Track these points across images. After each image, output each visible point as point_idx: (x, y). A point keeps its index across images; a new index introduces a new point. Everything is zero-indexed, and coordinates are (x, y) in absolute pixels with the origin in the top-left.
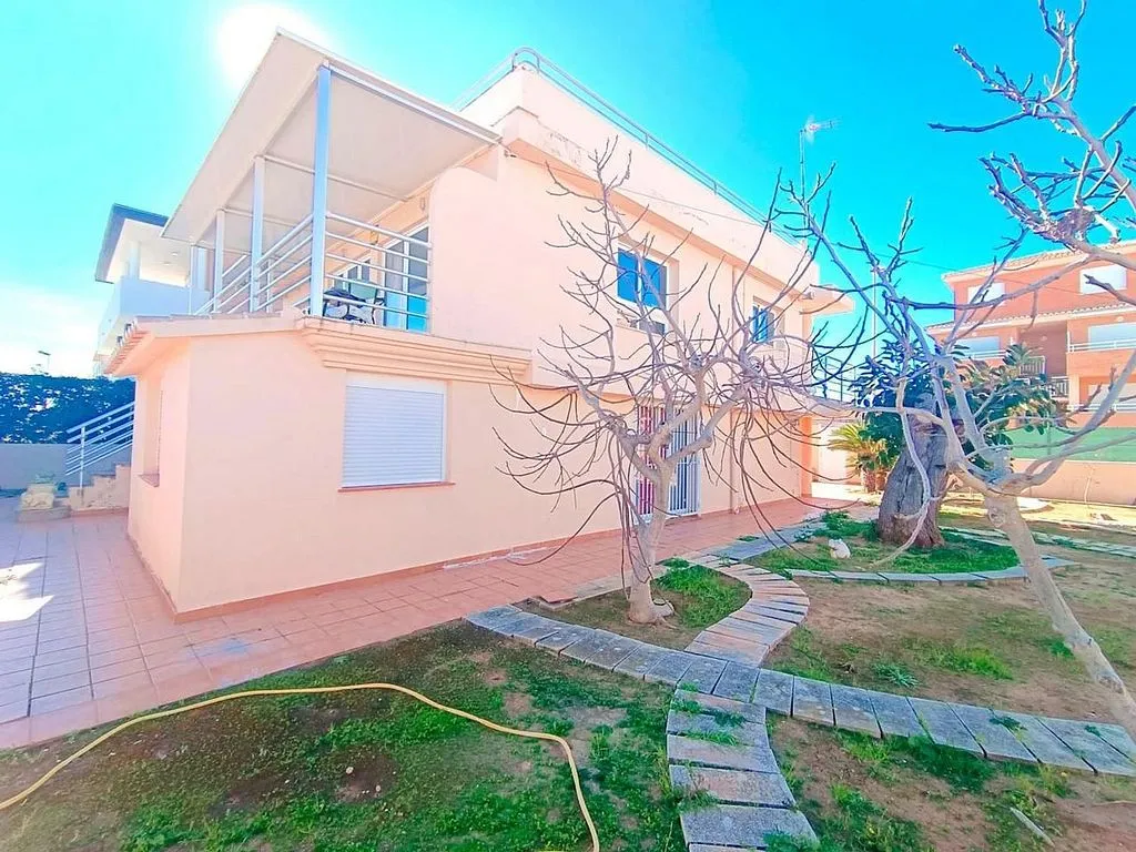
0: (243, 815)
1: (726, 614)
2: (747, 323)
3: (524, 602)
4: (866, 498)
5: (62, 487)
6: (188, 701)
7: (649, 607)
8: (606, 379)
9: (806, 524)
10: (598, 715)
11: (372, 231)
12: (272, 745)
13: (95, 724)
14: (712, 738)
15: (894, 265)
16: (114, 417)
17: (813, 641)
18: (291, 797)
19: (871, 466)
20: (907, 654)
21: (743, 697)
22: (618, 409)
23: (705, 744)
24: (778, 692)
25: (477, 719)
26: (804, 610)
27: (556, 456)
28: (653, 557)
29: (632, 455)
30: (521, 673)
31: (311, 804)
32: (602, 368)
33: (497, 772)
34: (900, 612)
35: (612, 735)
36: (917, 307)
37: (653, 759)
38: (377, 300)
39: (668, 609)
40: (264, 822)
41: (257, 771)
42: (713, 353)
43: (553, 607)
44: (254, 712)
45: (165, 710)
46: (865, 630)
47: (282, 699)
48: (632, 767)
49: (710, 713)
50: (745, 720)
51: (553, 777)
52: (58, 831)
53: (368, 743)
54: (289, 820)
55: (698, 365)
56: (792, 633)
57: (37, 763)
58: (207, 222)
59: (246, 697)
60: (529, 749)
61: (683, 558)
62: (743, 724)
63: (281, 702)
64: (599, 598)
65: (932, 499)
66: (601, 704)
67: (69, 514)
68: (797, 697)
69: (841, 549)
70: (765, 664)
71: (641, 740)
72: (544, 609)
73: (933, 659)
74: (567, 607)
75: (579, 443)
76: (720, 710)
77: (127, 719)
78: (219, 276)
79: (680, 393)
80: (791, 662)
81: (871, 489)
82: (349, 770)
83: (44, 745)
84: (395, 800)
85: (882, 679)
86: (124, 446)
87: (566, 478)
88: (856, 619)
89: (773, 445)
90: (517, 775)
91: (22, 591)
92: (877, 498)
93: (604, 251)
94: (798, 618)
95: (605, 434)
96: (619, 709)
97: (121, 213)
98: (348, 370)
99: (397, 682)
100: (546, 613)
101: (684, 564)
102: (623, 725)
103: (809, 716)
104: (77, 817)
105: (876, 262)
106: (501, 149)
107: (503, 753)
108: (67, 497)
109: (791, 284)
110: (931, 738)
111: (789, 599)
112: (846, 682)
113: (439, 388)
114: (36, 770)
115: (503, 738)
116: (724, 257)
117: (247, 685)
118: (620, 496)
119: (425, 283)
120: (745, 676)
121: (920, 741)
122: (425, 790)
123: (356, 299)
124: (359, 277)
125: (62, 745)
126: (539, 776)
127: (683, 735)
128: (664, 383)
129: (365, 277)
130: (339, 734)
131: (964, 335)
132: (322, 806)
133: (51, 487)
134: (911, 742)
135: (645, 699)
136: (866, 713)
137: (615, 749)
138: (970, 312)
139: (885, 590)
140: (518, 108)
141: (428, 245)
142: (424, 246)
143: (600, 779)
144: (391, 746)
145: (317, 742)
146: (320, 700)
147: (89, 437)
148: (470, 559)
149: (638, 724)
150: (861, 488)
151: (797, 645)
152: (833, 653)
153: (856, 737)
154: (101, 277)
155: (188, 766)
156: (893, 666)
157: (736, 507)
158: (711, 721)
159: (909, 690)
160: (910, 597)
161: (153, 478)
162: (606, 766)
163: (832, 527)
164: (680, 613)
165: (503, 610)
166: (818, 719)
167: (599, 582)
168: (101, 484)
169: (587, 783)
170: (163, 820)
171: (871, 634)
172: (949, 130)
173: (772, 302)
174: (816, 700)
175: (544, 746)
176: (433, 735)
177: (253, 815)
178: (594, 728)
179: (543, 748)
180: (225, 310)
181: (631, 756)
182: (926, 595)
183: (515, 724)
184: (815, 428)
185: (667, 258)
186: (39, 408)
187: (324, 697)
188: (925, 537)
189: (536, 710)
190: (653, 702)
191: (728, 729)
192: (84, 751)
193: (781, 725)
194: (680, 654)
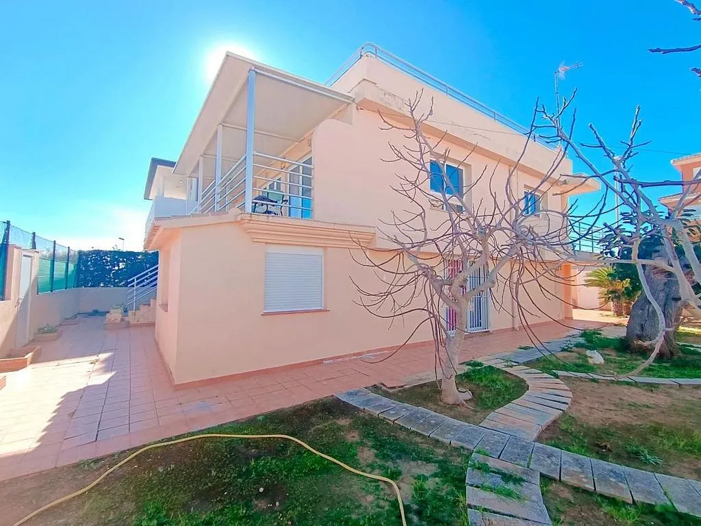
0: (200, 512)
1: (509, 401)
2: (517, 203)
3: (373, 386)
4: (616, 320)
5: (126, 311)
6: (178, 437)
7: (453, 393)
8: (422, 244)
9: (568, 338)
10: (418, 467)
11: (282, 161)
12: (219, 470)
13: (129, 448)
14: (499, 492)
15: (628, 155)
16: (151, 272)
17: (576, 425)
18: (227, 504)
19: (618, 298)
20: (653, 439)
21: (522, 463)
22: (431, 263)
23: (493, 495)
24: (549, 461)
25: (339, 463)
26: (568, 401)
27: (390, 293)
28: (456, 360)
29: (441, 293)
30: (369, 434)
31: (238, 509)
32: (419, 237)
33: (351, 500)
34: (648, 407)
35: (427, 482)
36: (644, 185)
37: (456, 503)
38: (283, 201)
39: (468, 396)
40: (211, 518)
41: (210, 485)
42: (493, 224)
43: (391, 391)
44: (211, 447)
45: (166, 441)
46: (618, 419)
47: (227, 440)
48: (441, 507)
49: (498, 472)
50: (524, 481)
51: (387, 508)
52: (103, 512)
53: (273, 473)
54: (225, 518)
55: (483, 233)
56: (559, 419)
57: (98, 469)
58: (195, 163)
59: (207, 437)
60: (372, 486)
61: (479, 360)
62: (522, 483)
63: (226, 442)
64: (422, 386)
65: (667, 329)
66: (421, 460)
67: (128, 326)
68: (563, 466)
69: (596, 357)
70: (539, 439)
71: (447, 488)
72: (384, 391)
73: (675, 445)
74: (400, 391)
75: (405, 285)
76: (505, 471)
77: (145, 446)
78: (201, 194)
79: (472, 251)
80: (559, 439)
81: (619, 314)
82: (261, 490)
83: (102, 459)
84: (287, 513)
85: (633, 458)
86: (153, 289)
87: (397, 308)
88: (611, 410)
89: (540, 286)
90: (364, 504)
91: (101, 368)
92: (625, 320)
93: (418, 162)
94: (564, 407)
95: (422, 279)
96: (433, 464)
97: (156, 162)
98: (266, 243)
99: (293, 434)
100: (386, 394)
101: (480, 364)
102: (435, 475)
103: (573, 482)
104: (113, 504)
105: (612, 155)
106: (354, 106)
107: (355, 488)
108: (127, 316)
109: (549, 174)
110: (674, 507)
111: (558, 392)
112: (603, 457)
113: (319, 252)
114: (96, 473)
115: (356, 478)
116: (500, 159)
117: (209, 430)
118: (433, 319)
119: (310, 189)
120: (523, 447)
121: (664, 507)
122: (306, 508)
123: (272, 201)
124: (275, 189)
125: (112, 459)
126: (378, 506)
127: (477, 487)
128: (460, 244)
129: (279, 188)
130: (257, 466)
131: (691, 202)
132: (244, 511)
133: (120, 310)
134: (658, 509)
135: (451, 458)
136: (620, 484)
137: (430, 492)
138: (693, 186)
139: (634, 389)
140: (364, 79)
141: (311, 166)
142: (309, 168)
143: (419, 513)
144: (287, 476)
145: (244, 470)
146: (247, 443)
147: (138, 284)
148: (339, 357)
149: (446, 475)
150: (611, 313)
151: (564, 426)
152: (593, 434)
153: (612, 501)
154: (146, 197)
155: (174, 478)
156: (642, 448)
157: (517, 326)
158: (498, 479)
159: (656, 468)
160: (654, 395)
161: (165, 306)
162: (423, 504)
163: (589, 341)
164: (477, 399)
165: (358, 391)
166: (582, 485)
167: (420, 375)
168: (143, 309)
169: (410, 515)
170: (158, 511)
171: (623, 422)
172: (666, 52)
173: (535, 187)
174: (579, 470)
175: (382, 486)
176: (312, 471)
177: (206, 512)
178: (416, 476)
179: (381, 487)
180: (203, 211)
181: (441, 499)
182: (669, 395)
183: (363, 468)
184: (573, 272)
185: (461, 163)
186: (116, 268)
187: (249, 441)
188: (666, 350)
189: (377, 460)
190: (457, 461)
191: (510, 486)
192: (123, 462)
193: (553, 487)
194: (475, 427)
